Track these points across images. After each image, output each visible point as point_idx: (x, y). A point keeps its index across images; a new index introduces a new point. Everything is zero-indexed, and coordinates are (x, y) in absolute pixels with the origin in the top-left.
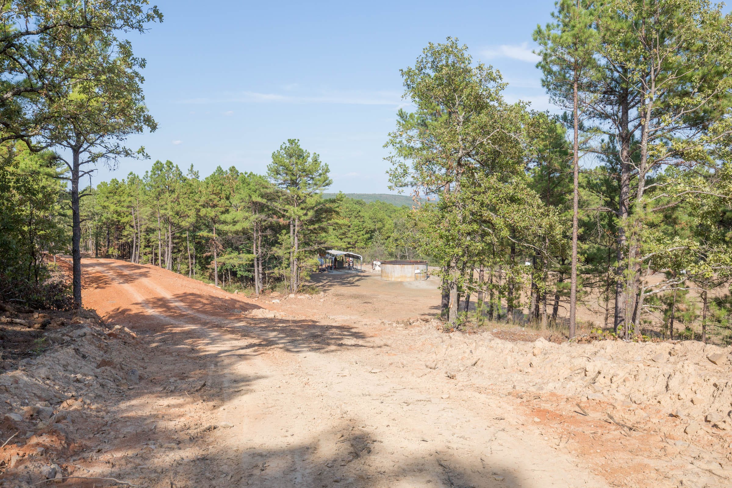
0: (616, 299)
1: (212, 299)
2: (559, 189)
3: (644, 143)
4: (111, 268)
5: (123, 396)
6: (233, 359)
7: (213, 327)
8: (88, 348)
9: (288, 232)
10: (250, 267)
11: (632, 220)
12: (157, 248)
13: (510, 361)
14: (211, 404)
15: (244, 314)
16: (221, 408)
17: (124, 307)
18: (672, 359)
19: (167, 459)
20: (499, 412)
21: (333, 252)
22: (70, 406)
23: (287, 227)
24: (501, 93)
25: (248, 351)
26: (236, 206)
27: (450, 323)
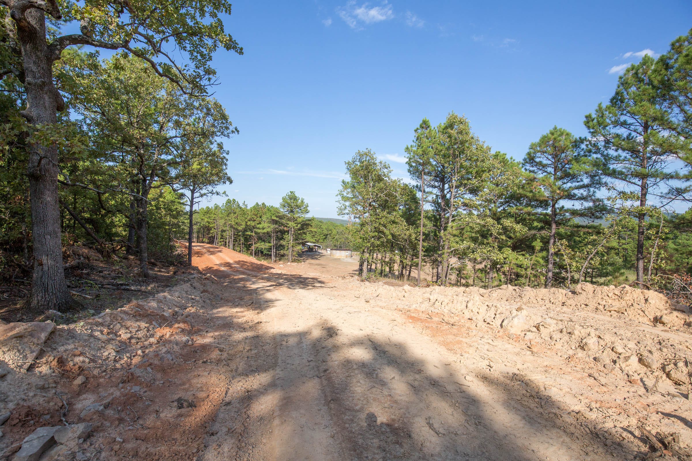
0: (437, 268)
1: (252, 264)
2: (414, 218)
3: (452, 199)
4: (205, 248)
5: (214, 307)
6: (264, 291)
7: (253, 276)
8: (196, 284)
9: (288, 234)
10: (270, 249)
11: (446, 233)
12: (226, 239)
13: (394, 295)
14: (256, 311)
15: (267, 271)
16: (262, 314)
17: (210, 266)
18: (465, 295)
19: (240, 336)
20: (393, 317)
21: (309, 244)
22: (190, 310)
23: (288, 232)
24: (389, 174)
25: (271, 288)
26: (264, 221)
27: (364, 277)
